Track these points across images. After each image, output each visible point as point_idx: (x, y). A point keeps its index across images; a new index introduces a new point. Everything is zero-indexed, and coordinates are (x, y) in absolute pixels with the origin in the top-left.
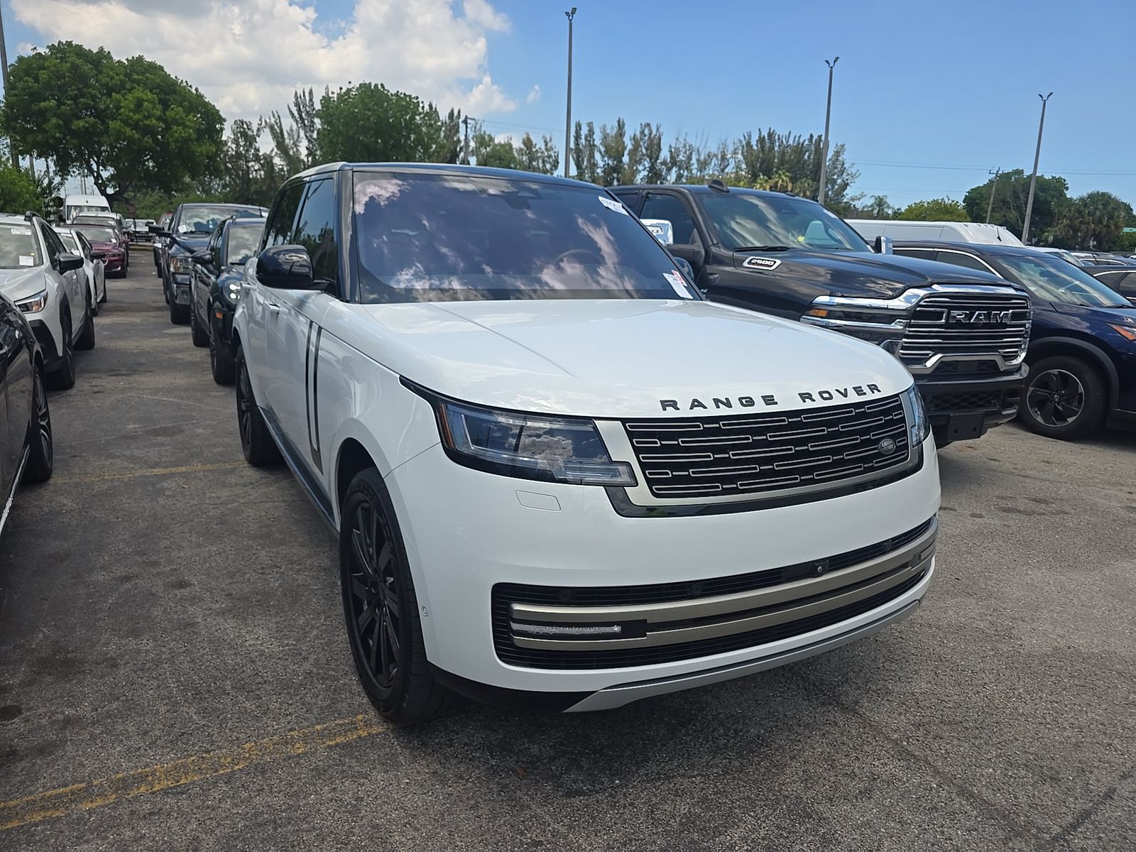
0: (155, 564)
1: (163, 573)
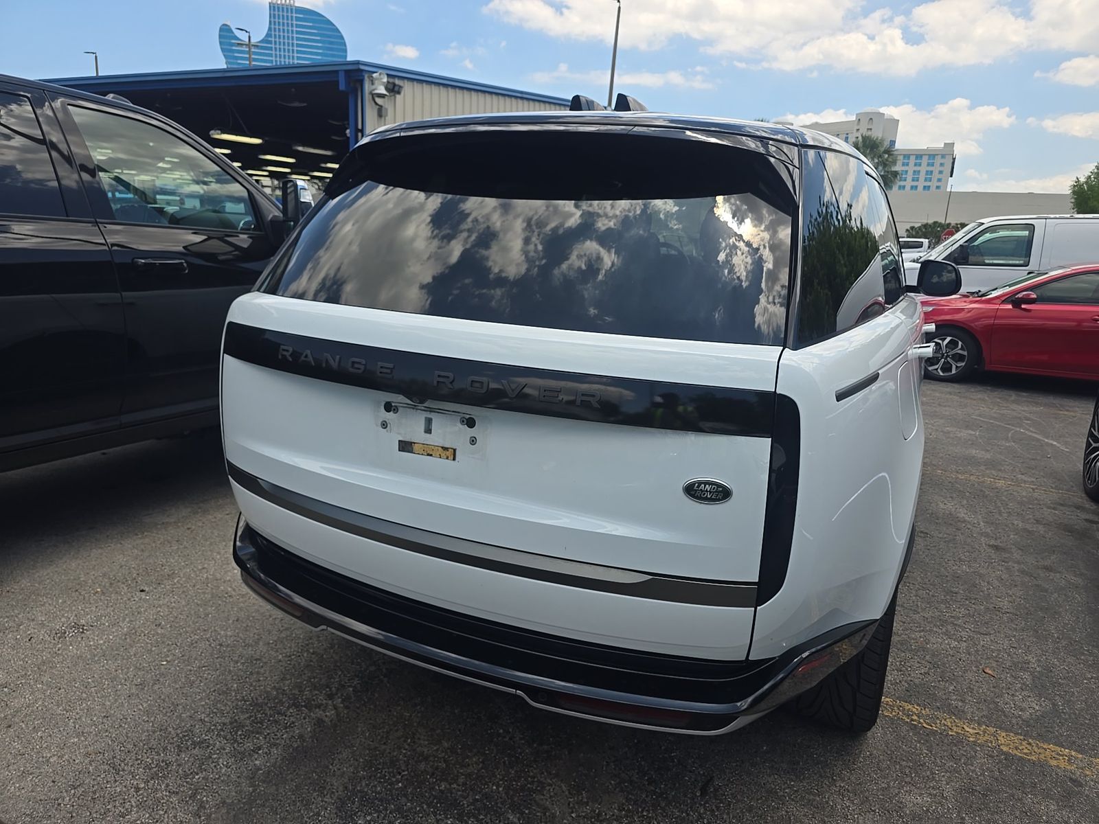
0: (1023, 572)
1: (1015, 562)
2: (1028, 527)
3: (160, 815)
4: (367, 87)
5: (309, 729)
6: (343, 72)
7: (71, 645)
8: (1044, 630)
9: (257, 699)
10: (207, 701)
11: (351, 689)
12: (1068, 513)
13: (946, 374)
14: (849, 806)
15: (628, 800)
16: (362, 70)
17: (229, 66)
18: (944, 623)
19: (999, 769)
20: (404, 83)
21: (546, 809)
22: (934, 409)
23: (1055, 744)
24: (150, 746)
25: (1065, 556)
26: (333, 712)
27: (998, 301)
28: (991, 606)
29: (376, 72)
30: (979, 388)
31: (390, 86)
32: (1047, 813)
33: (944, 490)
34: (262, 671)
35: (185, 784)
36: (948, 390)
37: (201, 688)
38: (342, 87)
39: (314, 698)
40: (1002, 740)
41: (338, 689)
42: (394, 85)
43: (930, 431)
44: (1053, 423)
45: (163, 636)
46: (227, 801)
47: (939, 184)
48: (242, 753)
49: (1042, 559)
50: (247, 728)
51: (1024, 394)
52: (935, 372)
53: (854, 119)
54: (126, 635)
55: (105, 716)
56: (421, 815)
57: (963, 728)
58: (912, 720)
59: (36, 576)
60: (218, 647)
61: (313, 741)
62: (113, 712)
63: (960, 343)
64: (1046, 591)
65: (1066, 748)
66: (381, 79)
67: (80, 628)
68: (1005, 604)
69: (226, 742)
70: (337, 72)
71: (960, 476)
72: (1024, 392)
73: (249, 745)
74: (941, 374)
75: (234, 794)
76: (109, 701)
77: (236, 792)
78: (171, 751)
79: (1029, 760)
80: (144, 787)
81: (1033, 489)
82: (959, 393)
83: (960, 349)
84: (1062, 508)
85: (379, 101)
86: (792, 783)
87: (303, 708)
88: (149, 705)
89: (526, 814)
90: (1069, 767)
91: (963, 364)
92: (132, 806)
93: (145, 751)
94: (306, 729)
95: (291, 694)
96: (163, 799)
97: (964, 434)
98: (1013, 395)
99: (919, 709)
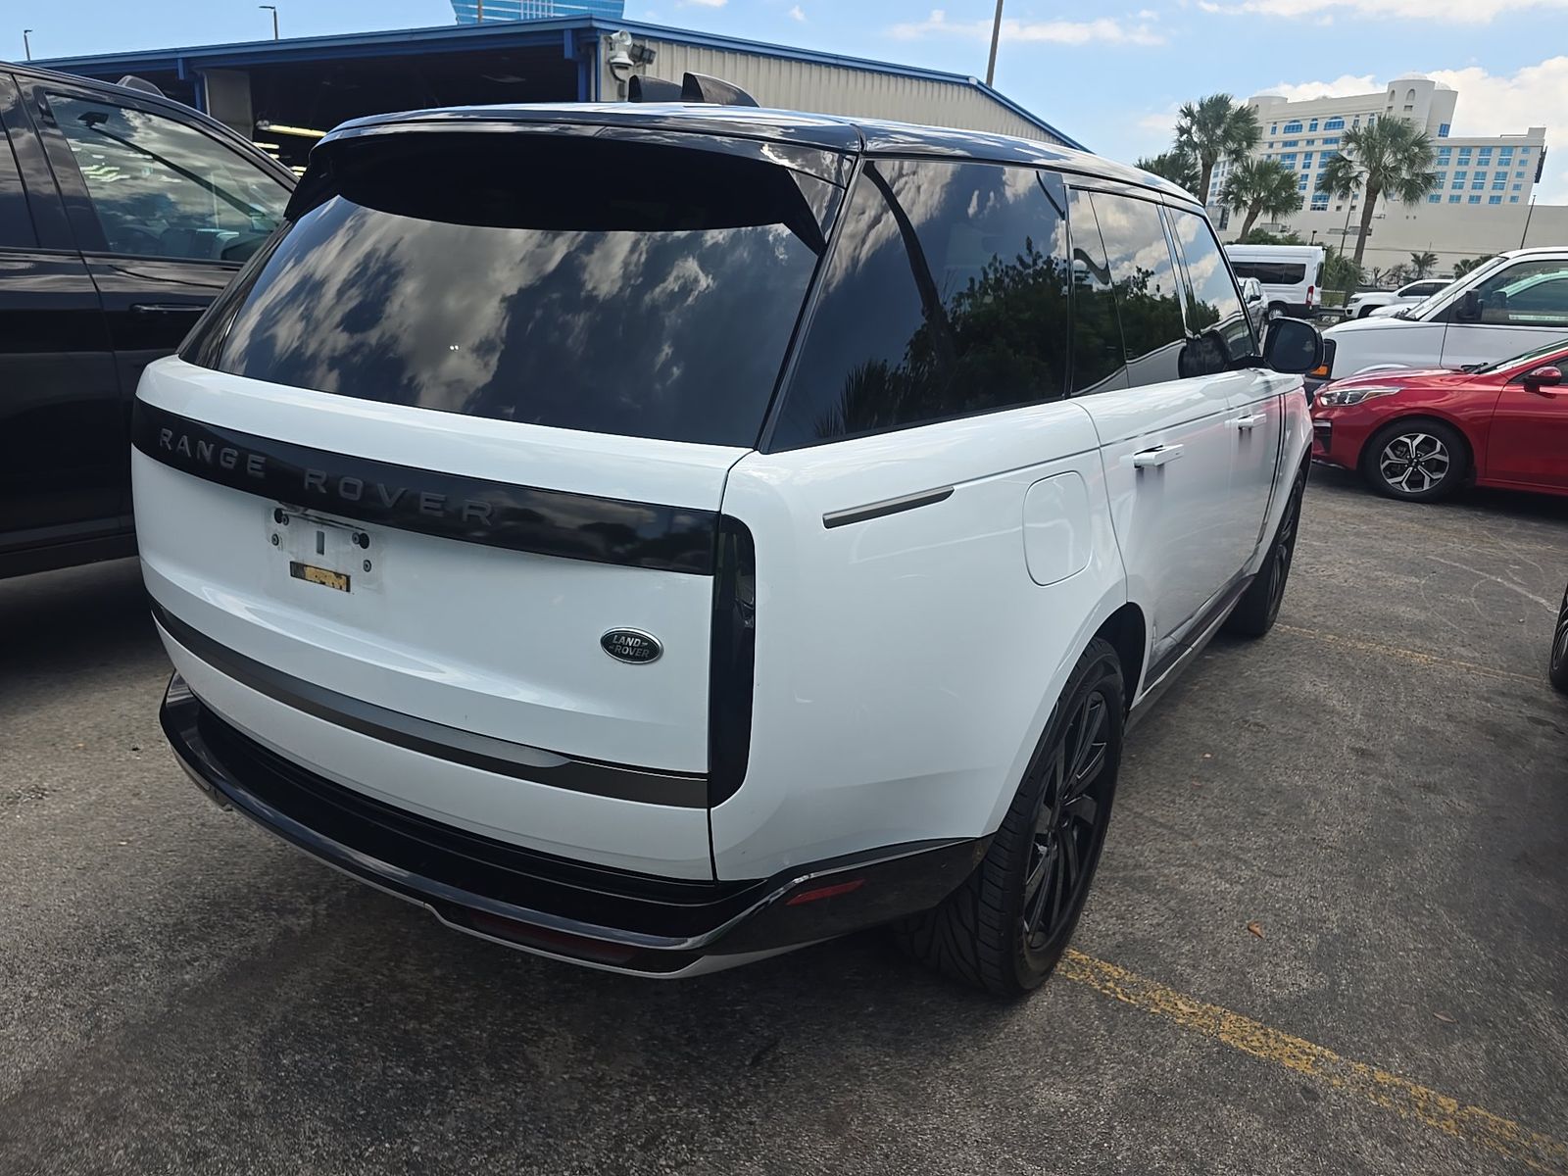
0: (1386, 791)
1: (1381, 775)
2: (1431, 725)
3: (42, 1033)
4: (603, 53)
5: (270, 940)
6: (570, 31)
7: (20, 813)
8: (1376, 877)
9: (220, 897)
10: (157, 895)
11: (345, 892)
12: (1505, 707)
13: (1414, 491)
14: (954, 1096)
15: (648, 1062)
16: (597, 29)
17: (460, 23)
18: (1223, 854)
19: (1201, 1065)
20: (659, 46)
21: (534, 1066)
22: (1374, 542)
23: (1306, 1038)
24: (64, 946)
25: (1468, 771)
26: (309, 920)
27: (1504, 380)
28: (1308, 837)
29: (617, 32)
30: (1465, 513)
31: (637, 52)
32: (1243, 1132)
33: (1324, 665)
34: (241, 861)
35: (87, 996)
36: (1409, 514)
37: (156, 878)
38: (568, 54)
39: (293, 900)
40: (1226, 1025)
41: (328, 891)
42: (643, 49)
43: (1347, 575)
44: (1557, 570)
45: (136, 808)
46: (131, 1021)
47: (1515, 193)
48: (173, 964)
49: (1428, 773)
50: (192, 933)
51: (1534, 524)
52: (1398, 487)
53: (1386, 91)
54: (91, 805)
55: (24, 905)
56: (366, 1060)
57: (1176, 1004)
58: (1105, 988)
59: (12, 723)
60: (199, 827)
61: (269, 955)
62: (36, 900)
63: (1439, 444)
64: (1408, 819)
65: (1320, 1045)
66: (623, 41)
67: (39, 793)
68: (1333, 835)
69: (158, 947)
70: (561, 32)
71: (1360, 645)
72: (1534, 522)
73: (186, 955)
74: (1407, 490)
75: (143, 1014)
76: (37, 886)
77: (146, 1012)
78: (87, 954)
79: (1254, 1057)
80: (37, 997)
81: (1469, 669)
82: (1427, 519)
83: (1438, 453)
84: (1500, 699)
85: (620, 74)
86: (887, 1059)
87: (274, 913)
88: (84, 896)
89: (504, 1069)
90: (1309, 1072)
91: (1443, 476)
92: (13, 1018)
93: (56, 952)
94: (267, 939)
95: (266, 894)
96: (54, 1012)
97: (1400, 582)
98: (1513, 525)
99: (1123, 973)
